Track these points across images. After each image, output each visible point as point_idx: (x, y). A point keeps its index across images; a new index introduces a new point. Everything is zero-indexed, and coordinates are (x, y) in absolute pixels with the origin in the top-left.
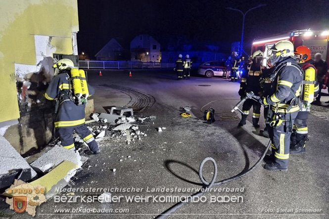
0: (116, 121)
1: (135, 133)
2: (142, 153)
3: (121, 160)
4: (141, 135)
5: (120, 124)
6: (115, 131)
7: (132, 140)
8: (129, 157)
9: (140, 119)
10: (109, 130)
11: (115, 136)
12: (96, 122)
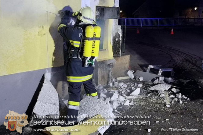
0: (153, 80)
1: (175, 96)
2: (182, 118)
3: (157, 122)
4: (182, 99)
5: (158, 84)
6: (151, 90)
7: (171, 102)
8: (167, 120)
9: (182, 80)
10: (144, 88)
11: (151, 96)
12: (130, 79)
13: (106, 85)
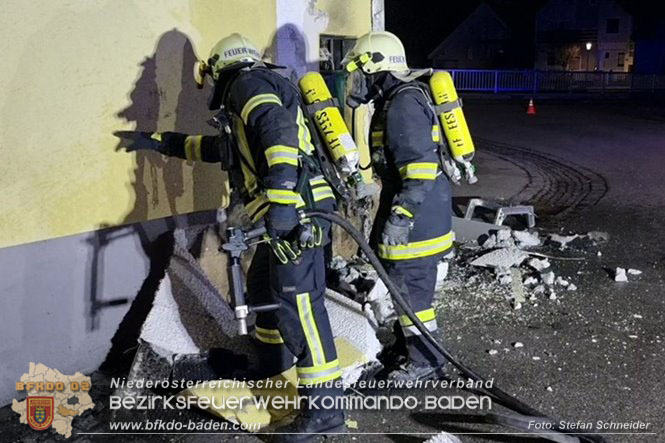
0: (482, 239)
1: (539, 279)
2: (557, 338)
3: (493, 352)
4: (557, 287)
5: (494, 249)
6: (477, 267)
7: (528, 298)
8: (518, 345)
9: (555, 237)
10: (459, 263)
11: (477, 283)
13: (355, 257)
